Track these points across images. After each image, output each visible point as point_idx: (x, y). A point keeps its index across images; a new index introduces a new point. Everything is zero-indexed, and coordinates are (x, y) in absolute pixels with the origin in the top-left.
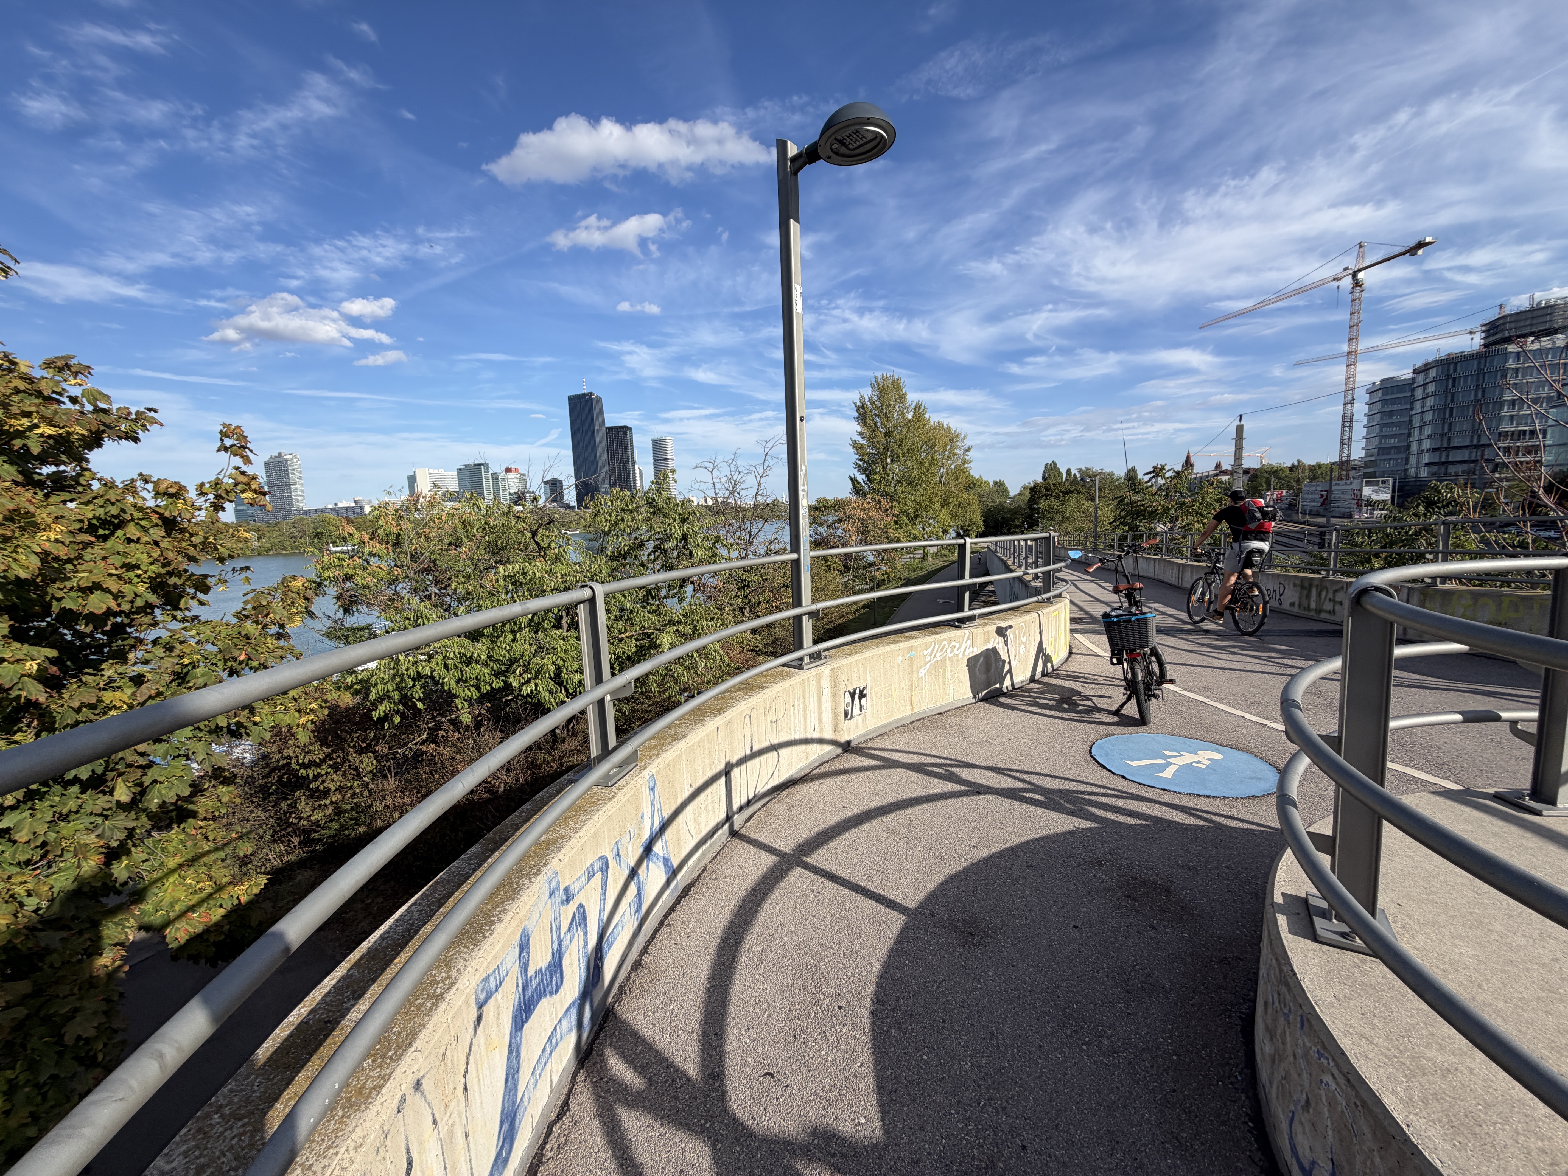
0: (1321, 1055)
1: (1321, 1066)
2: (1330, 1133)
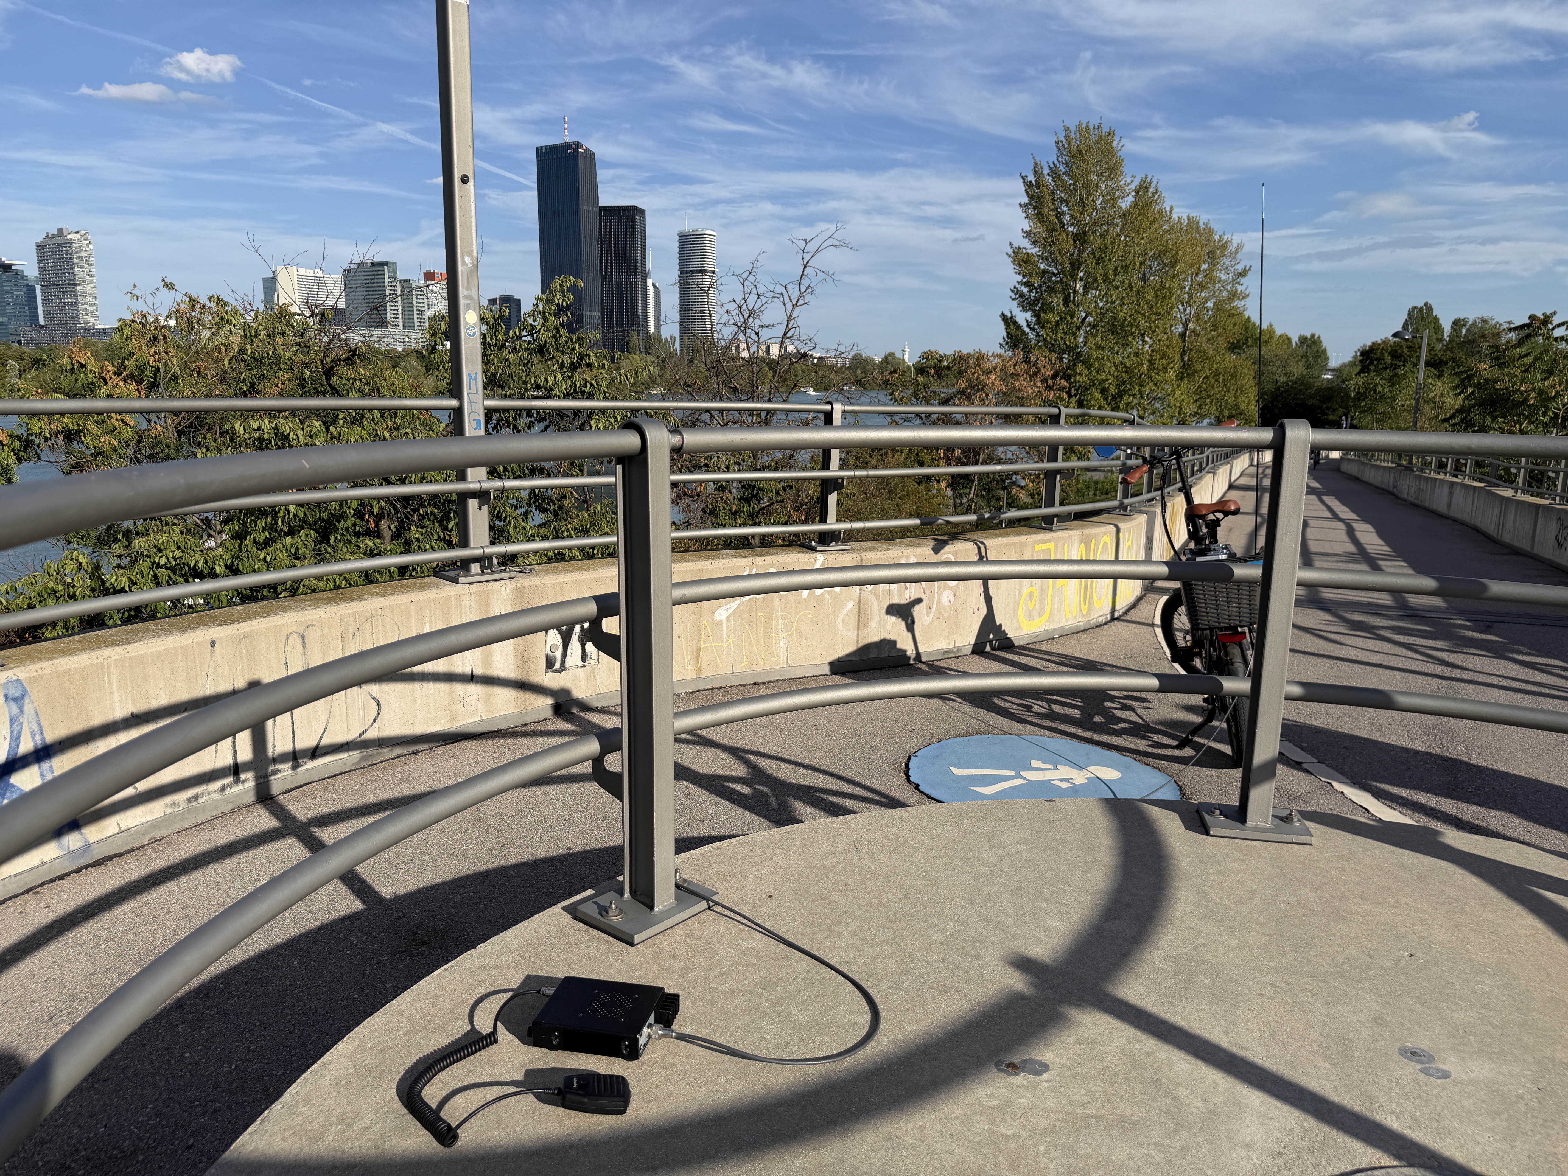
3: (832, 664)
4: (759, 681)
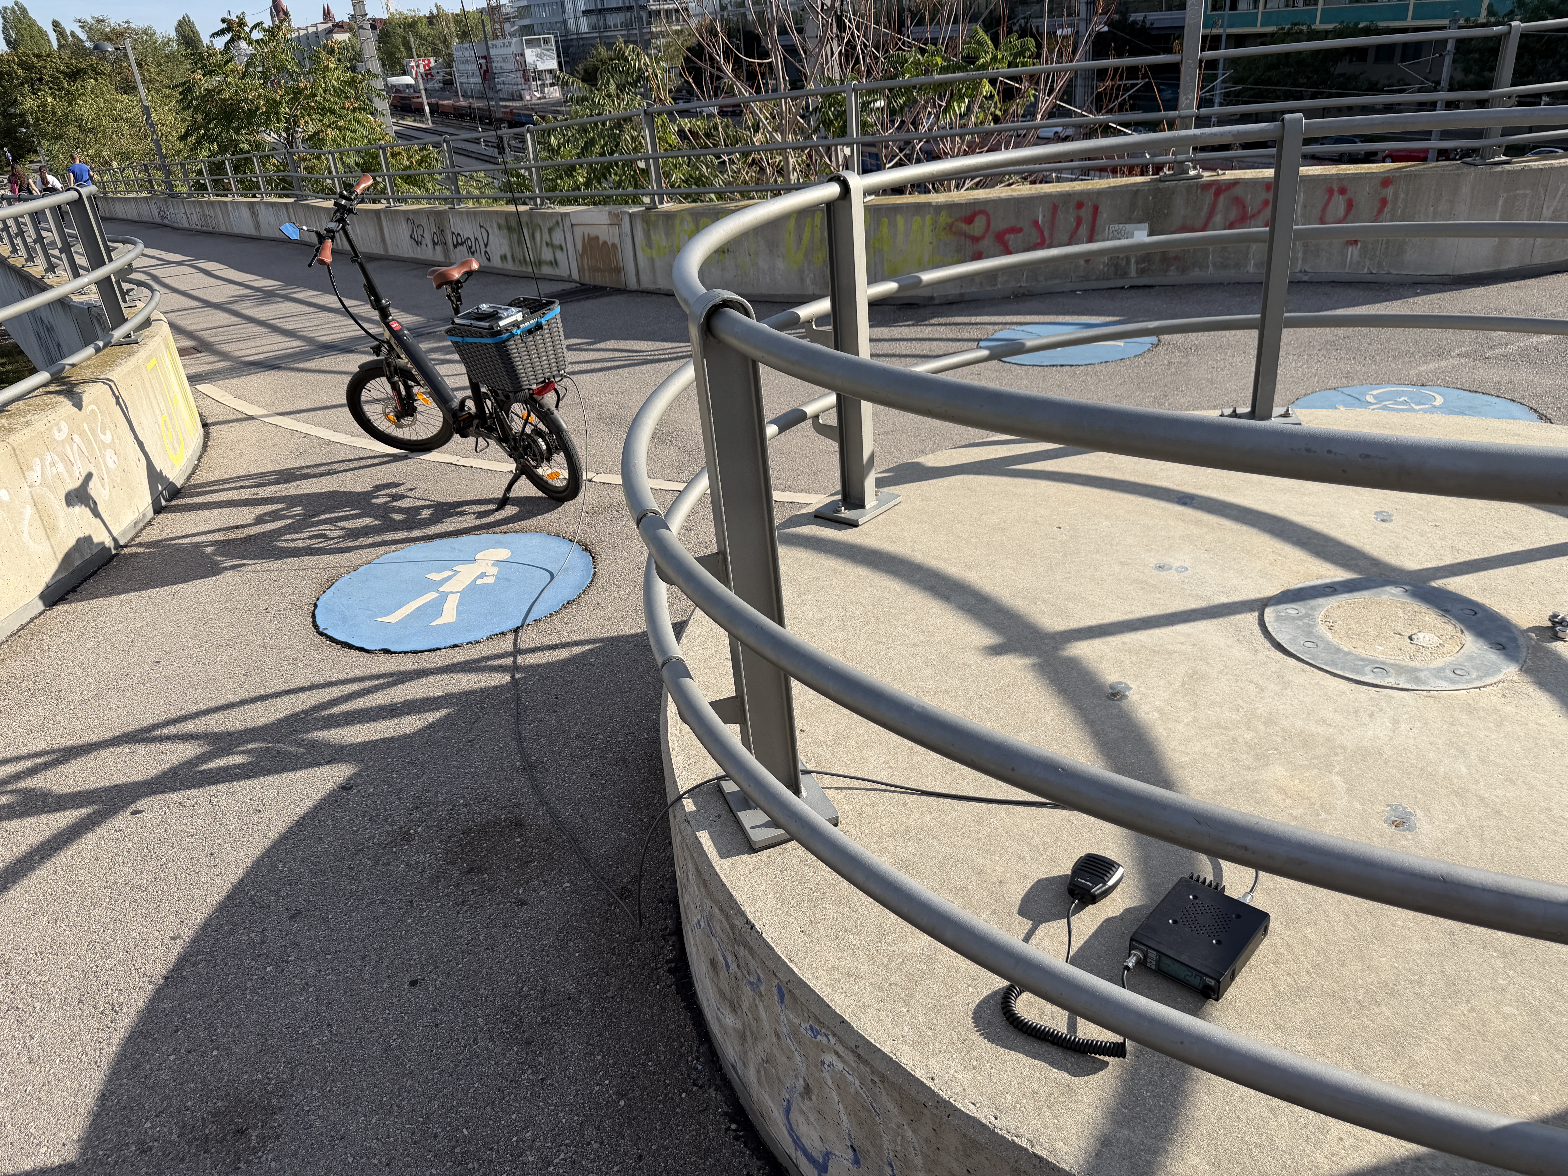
0: (816, 1033)
1: (818, 1044)
2: (845, 1118)
3: (43, 596)
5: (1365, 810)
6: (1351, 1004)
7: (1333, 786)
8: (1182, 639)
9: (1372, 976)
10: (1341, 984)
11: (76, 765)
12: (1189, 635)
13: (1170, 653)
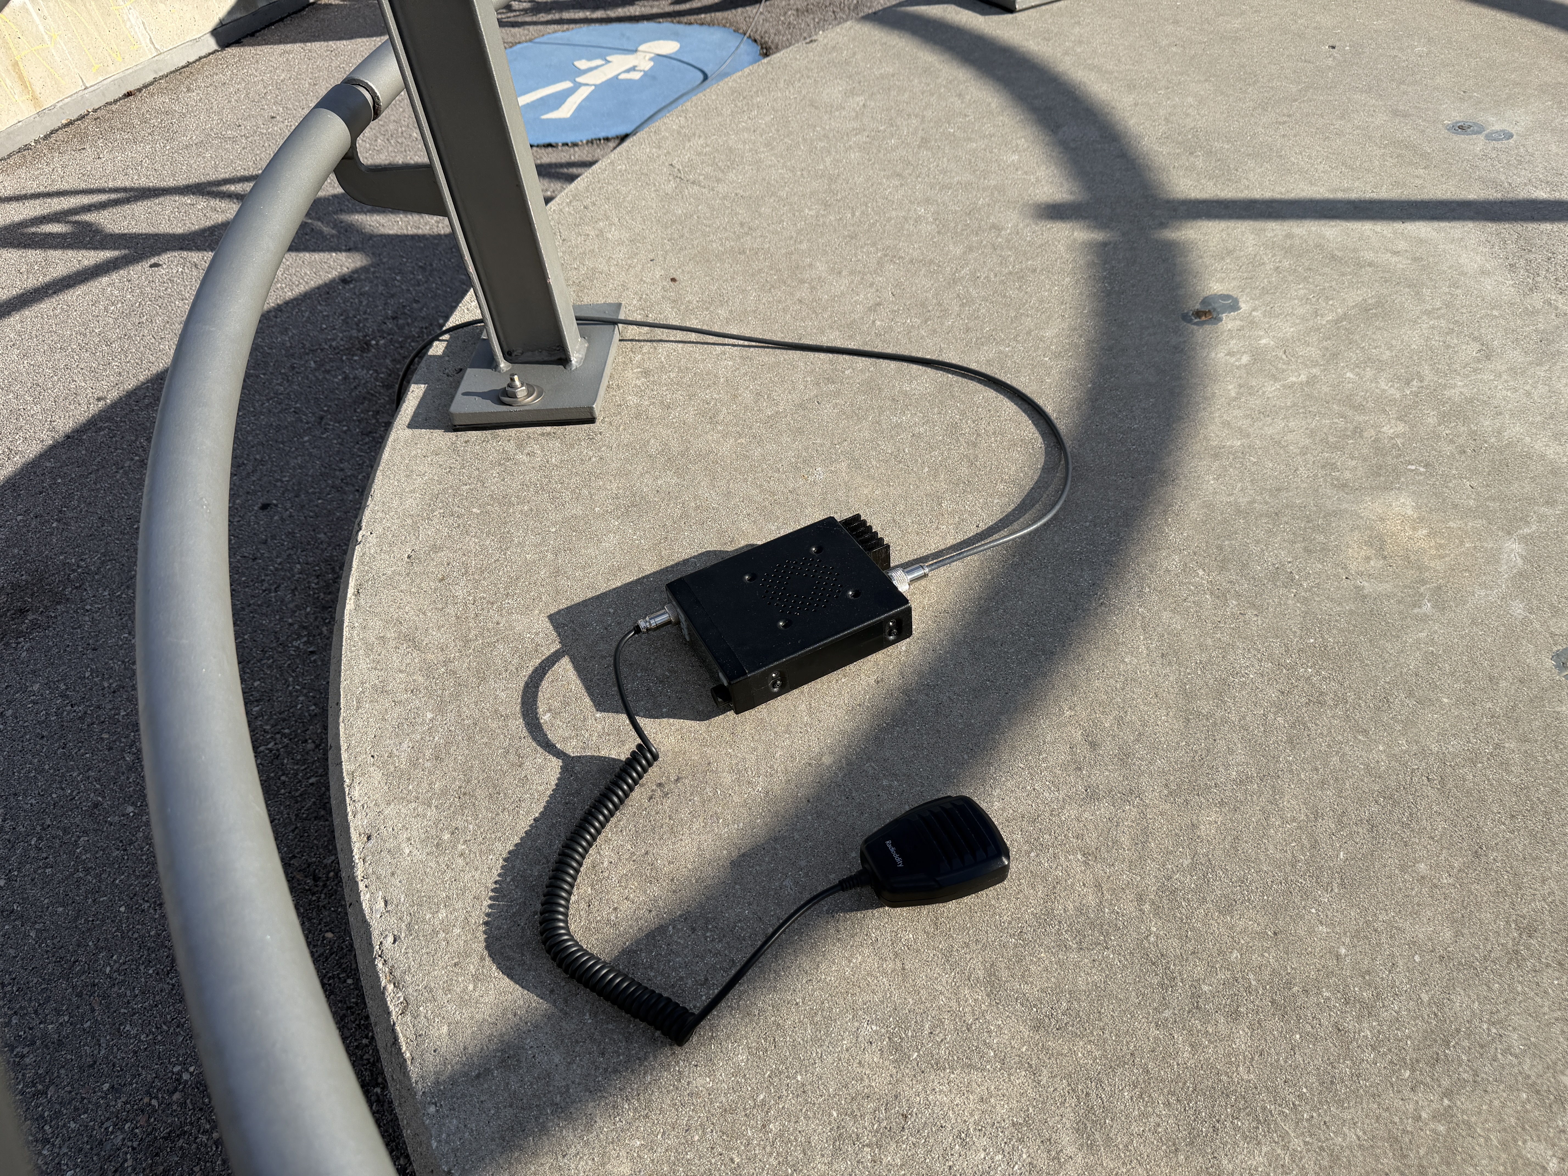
3: (215, 33)
4: (131, 88)
5: (1525, 622)
6: (1180, 995)
7: (1494, 558)
8: (1402, 245)
9: (1270, 957)
10: (1190, 947)
11: (140, 208)
12: (1421, 241)
13: (1360, 265)
